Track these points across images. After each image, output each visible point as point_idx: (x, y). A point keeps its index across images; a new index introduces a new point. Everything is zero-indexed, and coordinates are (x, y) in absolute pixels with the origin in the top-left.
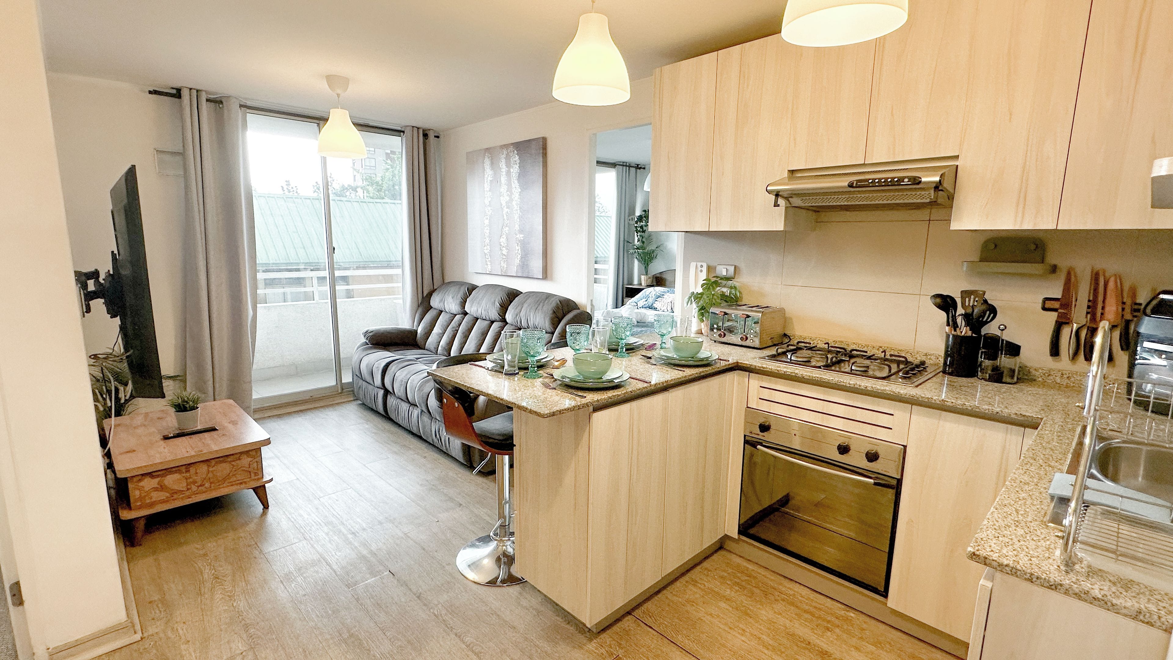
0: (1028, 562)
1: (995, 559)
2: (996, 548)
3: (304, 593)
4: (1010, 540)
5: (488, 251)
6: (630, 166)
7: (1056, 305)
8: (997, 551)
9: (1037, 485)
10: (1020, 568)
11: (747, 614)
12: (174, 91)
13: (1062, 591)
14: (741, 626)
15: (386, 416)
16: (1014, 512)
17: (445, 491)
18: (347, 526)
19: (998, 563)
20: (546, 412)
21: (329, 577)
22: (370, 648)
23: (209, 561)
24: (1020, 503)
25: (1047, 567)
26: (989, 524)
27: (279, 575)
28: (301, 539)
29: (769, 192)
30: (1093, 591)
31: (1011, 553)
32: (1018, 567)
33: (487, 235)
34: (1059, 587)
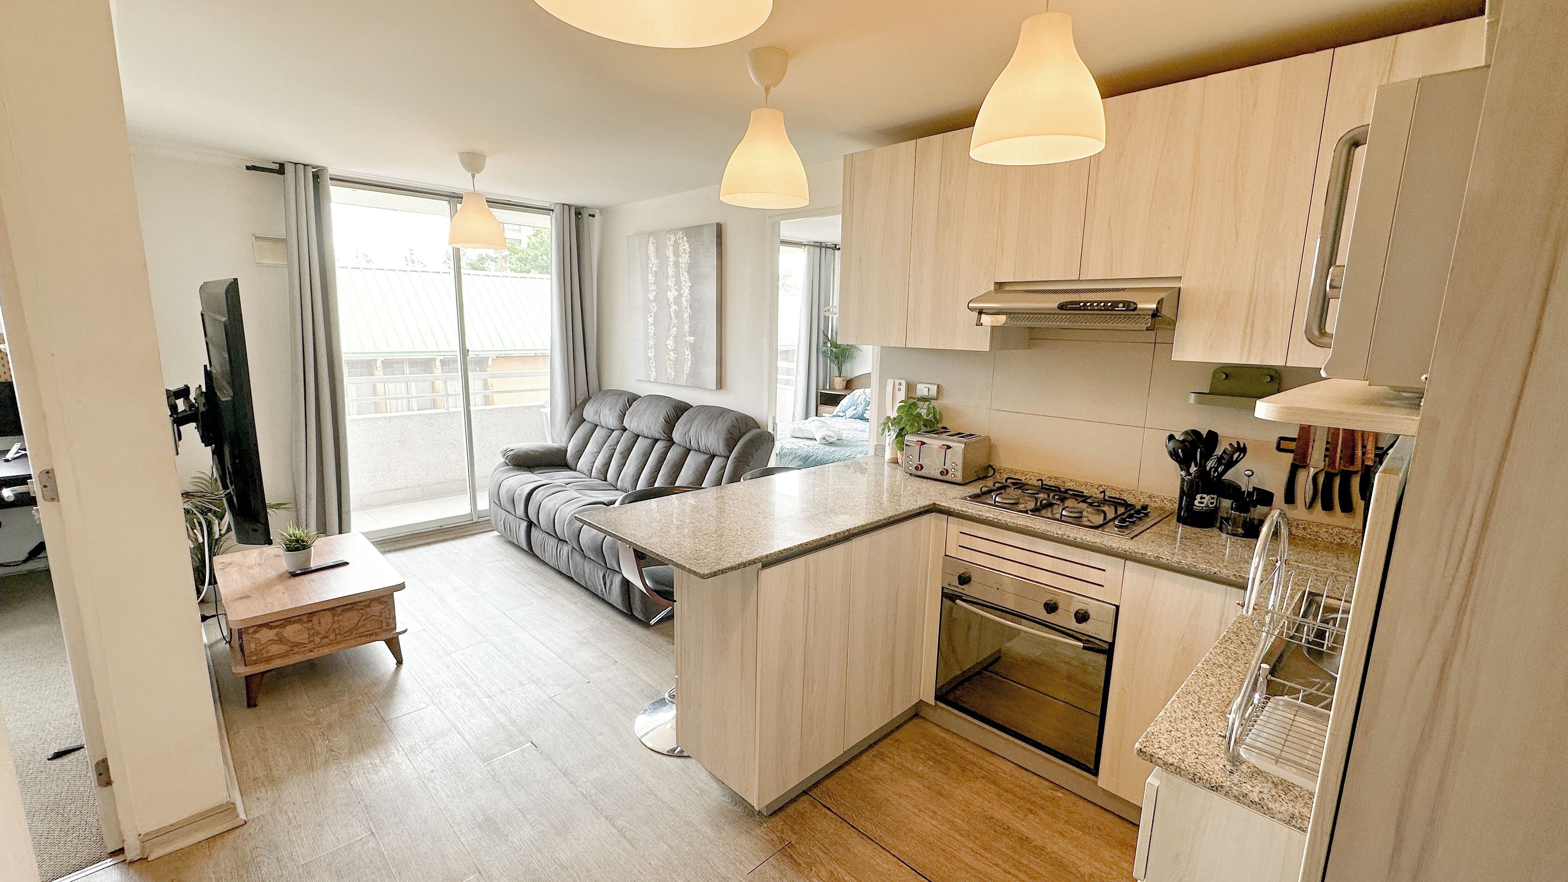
0: (1194, 761)
1: (1161, 757)
2: (1164, 743)
3: (432, 768)
4: (1183, 735)
5: (653, 354)
6: (827, 247)
7: (1292, 445)
8: (1165, 748)
9: (1230, 667)
10: (1184, 768)
11: (942, 795)
12: (276, 167)
13: (1223, 792)
14: (932, 807)
15: (530, 551)
16: (1196, 702)
17: (599, 644)
18: (482, 688)
19: (1163, 761)
20: (706, 572)
21: (461, 749)
22: (508, 833)
23: (322, 730)
24: (1205, 690)
25: (1212, 766)
26: (1166, 716)
27: (403, 747)
28: (429, 703)
29: (972, 309)
30: (1251, 794)
31: (1179, 750)
32: (1183, 767)
33: (651, 335)
34: (1220, 789)
